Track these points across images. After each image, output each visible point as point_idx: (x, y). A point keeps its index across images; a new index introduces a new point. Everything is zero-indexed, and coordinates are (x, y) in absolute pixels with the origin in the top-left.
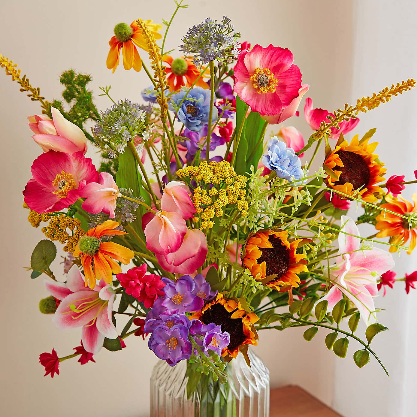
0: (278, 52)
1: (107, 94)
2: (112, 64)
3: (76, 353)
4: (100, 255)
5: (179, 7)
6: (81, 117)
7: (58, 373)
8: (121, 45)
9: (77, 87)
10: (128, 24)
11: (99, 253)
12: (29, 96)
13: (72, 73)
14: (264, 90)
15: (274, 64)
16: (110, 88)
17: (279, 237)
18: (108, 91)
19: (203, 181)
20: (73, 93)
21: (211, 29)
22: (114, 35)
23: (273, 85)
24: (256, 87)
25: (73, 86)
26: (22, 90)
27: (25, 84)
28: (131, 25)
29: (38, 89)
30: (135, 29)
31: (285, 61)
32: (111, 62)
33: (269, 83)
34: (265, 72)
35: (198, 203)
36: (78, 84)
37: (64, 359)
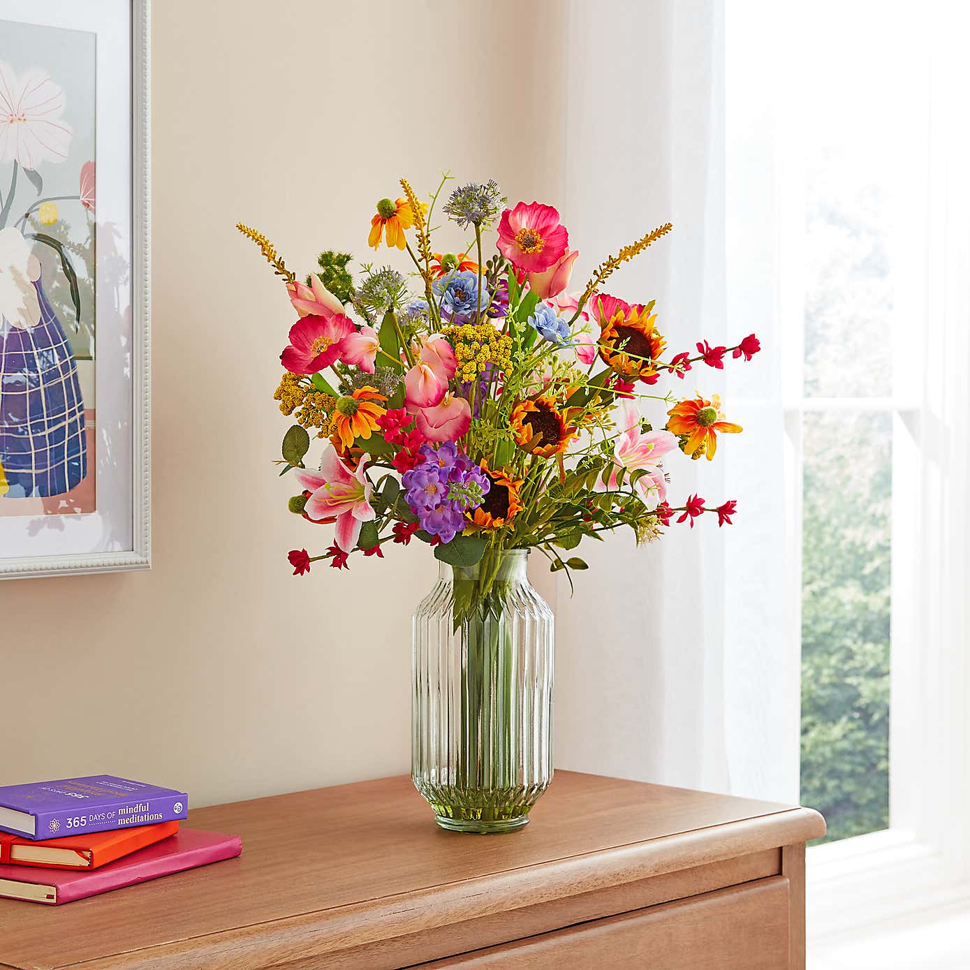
0: (545, 212)
1: (368, 271)
2: (374, 242)
3: (328, 554)
4: (359, 413)
5: (445, 178)
6: (341, 289)
7: (308, 570)
8: (383, 222)
9: (336, 267)
10: (393, 202)
11: (358, 412)
12: (284, 280)
13: (331, 254)
14: (530, 250)
15: (542, 227)
16: (371, 265)
17: (548, 403)
18: (369, 268)
19: (465, 337)
20: (332, 275)
21: (476, 190)
22: (378, 213)
23: (539, 246)
24: (521, 247)
25: (332, 268)
26: (277, 273)
27: (280, 266)
28: (396, 202)
29: (294, 274)
30: (399, 205)
31: (552, 222)
32: (373, 238)
33: (534, 244)
34: (532, 234)
35: (459, 357)
36: (337, 264)
37: (315, 559)
